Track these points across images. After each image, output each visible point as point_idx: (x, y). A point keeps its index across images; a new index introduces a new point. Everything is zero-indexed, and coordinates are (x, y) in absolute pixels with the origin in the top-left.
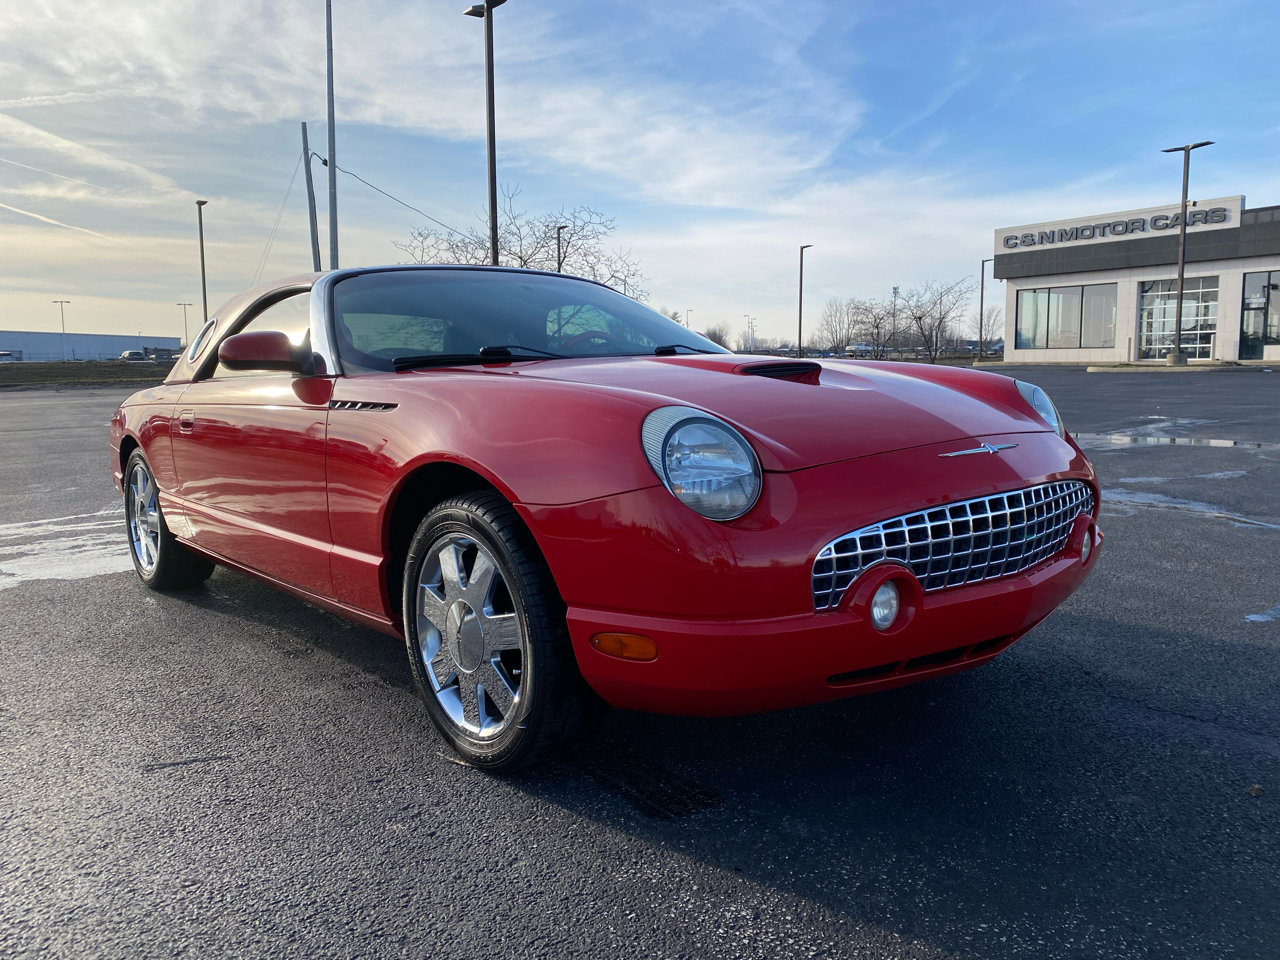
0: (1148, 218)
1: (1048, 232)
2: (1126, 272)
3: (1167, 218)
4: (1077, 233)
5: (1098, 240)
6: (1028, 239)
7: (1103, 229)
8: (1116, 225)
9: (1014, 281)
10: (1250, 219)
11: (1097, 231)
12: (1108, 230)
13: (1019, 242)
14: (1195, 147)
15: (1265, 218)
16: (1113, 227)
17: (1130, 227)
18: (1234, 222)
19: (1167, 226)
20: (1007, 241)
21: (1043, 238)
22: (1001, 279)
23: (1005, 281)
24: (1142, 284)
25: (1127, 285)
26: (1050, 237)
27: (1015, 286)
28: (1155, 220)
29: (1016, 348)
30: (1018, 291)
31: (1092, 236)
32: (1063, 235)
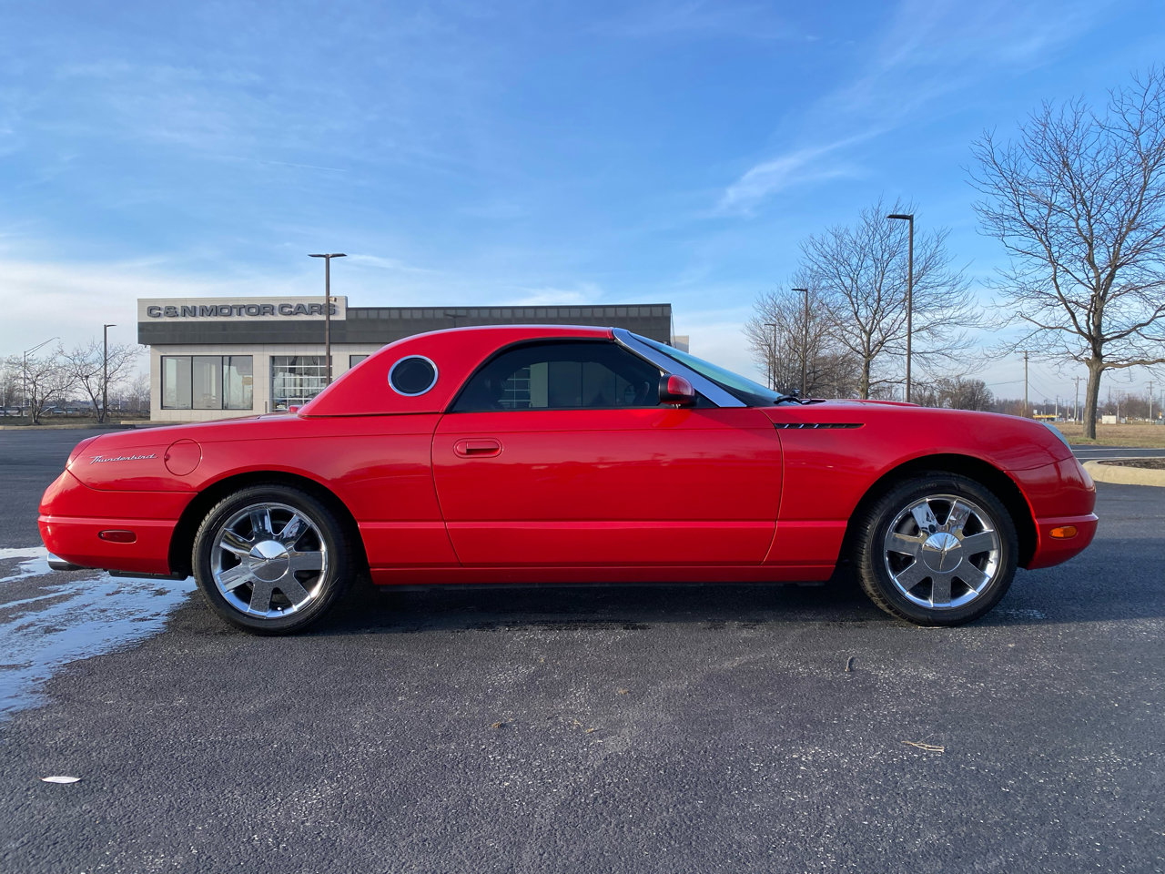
0: (277, 305)
1: (190, 306)
2: (260, 347)
3: (291, 307)
4: (216, 310)
5: (235, 318)
6: (170, 311)
7: (239, 309)
8: (249, 307)
9: (158, 347)
10: (353, 315)
11: (235, 311)
12: (243, 311)
13: (162, 312)
14: (334, 256)
15: (363, 315)
16: (248, 308)
17: (262, 311)
18: (341, 316)
19: (291, 313)
20: (150, 310)
21: (185, 311)
22: (146, 344)
23: (149, 347)
24: (273, 358)
25: (261, 357)
26: (193, 311)
27: (159, 352)
28: (282, 307)
29: (162, 409)
30: (162, 357)
31: (230, 314)
32: (204, 311)
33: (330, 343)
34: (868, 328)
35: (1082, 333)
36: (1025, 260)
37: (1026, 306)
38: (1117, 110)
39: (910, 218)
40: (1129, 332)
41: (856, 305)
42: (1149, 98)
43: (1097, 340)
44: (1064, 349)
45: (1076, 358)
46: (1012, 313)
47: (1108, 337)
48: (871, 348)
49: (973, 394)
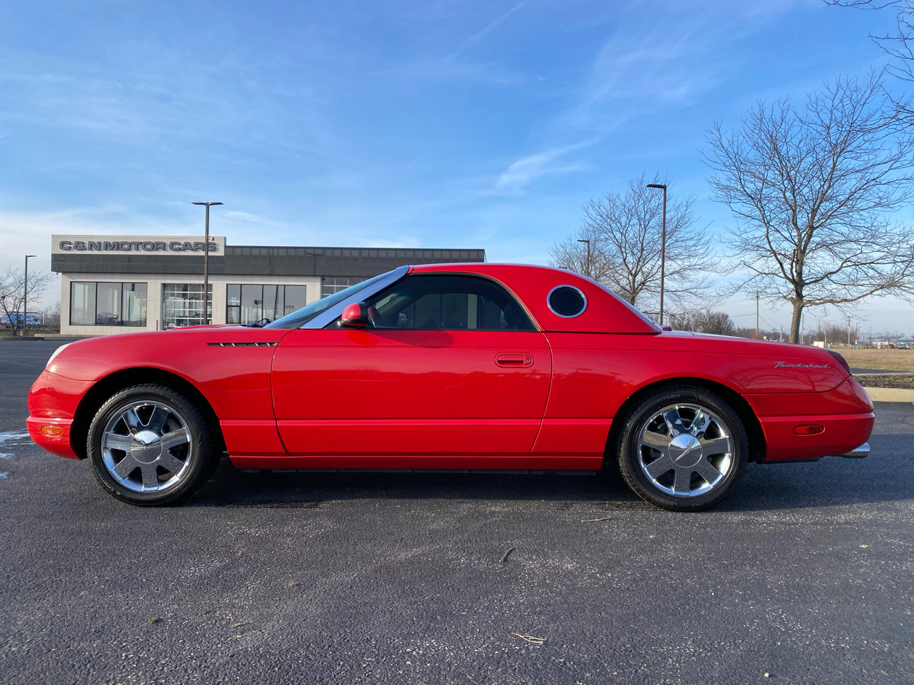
0: (168, 242)
1: (96, 242)
2: (154, 276)
3: (180, 244)
4: (118, 246)
5: (133, 252)
6: (79, 245)
7: (137, 245)
8: (146, 244)
9: (67, 274)
10: (230, 252)
11: (133, 246)
12: (140, 246)
13: (72, 246)
14: (213, 204)
15: (238, 252)
16: (144, 245)
17: (156, 247)
18: (221, 252)
19: (180, 249)
20: (62, 245)
21: (92, 246)
22: (58, 272)
23: (60, 274)
24: (164, 286)
25: (154, 285)
26: (98, 246)
27: (68, 279)
28: (172, 244)
29: (70, 324)
30: (71, 282)
31: (129, 249)
32: (108, 246)
33: (208, 274)
34: (633, 272)
35: (788, 278)
36: (746, 221)
37: (748, 257)
38: (813, 109)
39: (664, 187)
40: (822, 278)
41: (624, 254)
42: (837, 101)
43: (799, 284)
44: (776, 290)
45: (785, 297)
46: (737, 261)
47: (807, 281)
48: (636, 286)
49: (720, 323)
